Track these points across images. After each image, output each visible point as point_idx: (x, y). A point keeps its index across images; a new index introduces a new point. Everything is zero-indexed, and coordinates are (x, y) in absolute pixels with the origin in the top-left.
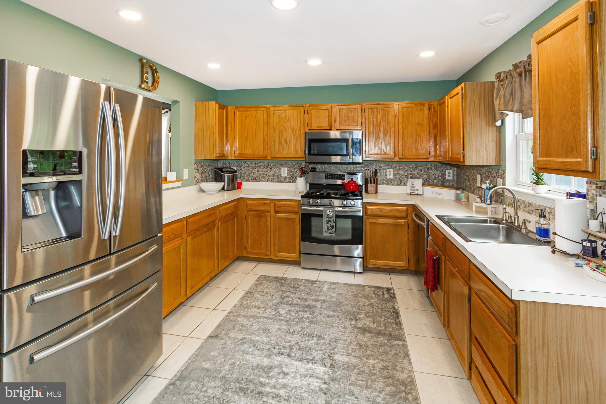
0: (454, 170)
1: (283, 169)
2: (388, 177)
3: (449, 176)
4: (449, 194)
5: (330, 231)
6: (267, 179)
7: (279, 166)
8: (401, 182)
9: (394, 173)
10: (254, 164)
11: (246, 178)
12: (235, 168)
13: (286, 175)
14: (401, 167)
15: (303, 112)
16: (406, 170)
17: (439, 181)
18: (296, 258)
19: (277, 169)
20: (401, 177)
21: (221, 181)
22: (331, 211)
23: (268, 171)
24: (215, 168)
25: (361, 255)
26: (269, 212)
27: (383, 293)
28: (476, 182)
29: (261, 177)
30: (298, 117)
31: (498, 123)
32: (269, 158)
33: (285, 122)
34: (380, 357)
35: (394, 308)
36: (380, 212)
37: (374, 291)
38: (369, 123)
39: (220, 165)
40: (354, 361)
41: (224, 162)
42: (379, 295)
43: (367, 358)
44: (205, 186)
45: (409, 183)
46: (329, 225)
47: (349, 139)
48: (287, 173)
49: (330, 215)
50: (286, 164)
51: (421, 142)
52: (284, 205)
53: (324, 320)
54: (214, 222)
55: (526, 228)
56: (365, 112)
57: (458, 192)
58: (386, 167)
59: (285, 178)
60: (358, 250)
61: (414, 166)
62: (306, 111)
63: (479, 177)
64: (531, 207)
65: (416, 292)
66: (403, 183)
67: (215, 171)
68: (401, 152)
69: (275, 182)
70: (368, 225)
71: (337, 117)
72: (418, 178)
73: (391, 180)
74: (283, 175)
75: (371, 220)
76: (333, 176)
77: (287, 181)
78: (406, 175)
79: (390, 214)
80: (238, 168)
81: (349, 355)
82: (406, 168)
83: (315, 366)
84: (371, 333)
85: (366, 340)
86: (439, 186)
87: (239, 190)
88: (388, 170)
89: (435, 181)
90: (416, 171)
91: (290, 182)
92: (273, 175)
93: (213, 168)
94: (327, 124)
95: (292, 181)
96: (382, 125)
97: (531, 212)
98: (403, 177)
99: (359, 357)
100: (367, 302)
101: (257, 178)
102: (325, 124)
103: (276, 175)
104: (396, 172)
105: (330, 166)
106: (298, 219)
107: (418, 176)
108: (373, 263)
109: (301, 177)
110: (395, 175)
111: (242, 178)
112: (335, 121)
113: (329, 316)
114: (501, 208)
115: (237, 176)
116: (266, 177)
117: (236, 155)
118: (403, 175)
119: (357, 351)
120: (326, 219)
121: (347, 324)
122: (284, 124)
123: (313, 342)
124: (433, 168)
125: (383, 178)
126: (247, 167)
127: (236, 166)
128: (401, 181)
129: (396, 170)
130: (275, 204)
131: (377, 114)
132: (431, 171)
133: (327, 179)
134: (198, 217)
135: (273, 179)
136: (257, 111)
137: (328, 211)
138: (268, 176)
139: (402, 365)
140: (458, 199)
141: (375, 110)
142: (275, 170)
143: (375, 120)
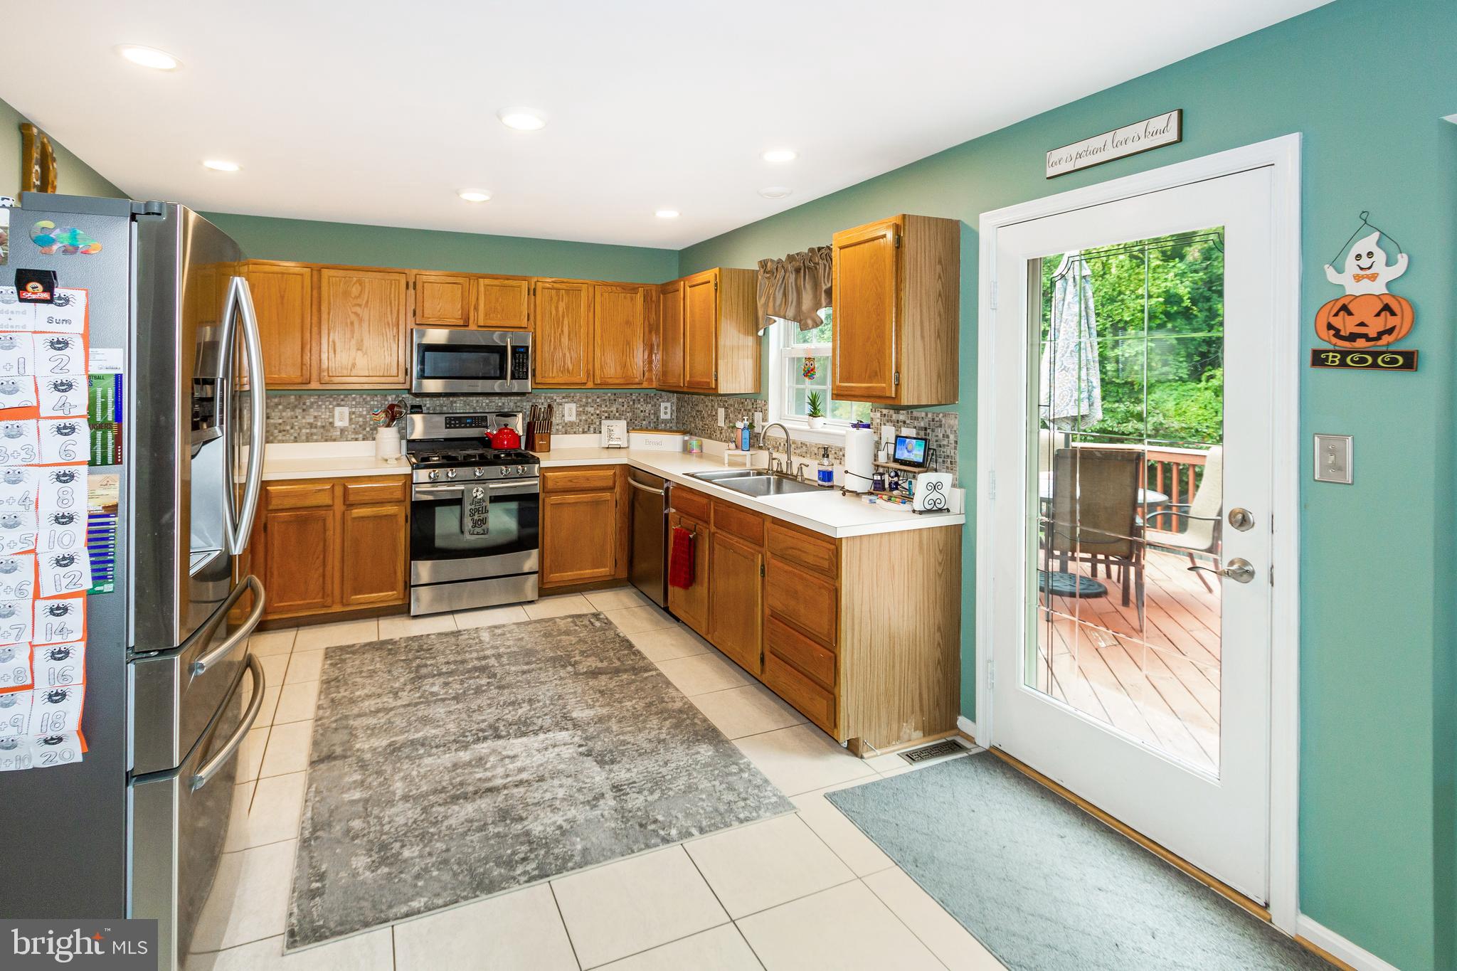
0: (673, 403)
1: (338, 410)
2: (567, 419)
3: (666, 413)
4: (673, 442)
5: (477, 530)
6: (296, 435)
7: (327, 403)
8: (589, 427)
9: (577, 411)
13: (345, 423)
14: (590, 400)
15: (404, 285)
16: (598, 405)
17: (650, 422)
18: (396, 599)
19: (323, 410)
20: (589, 418)
22: (480, 489)
23: (297, 417)
25: (536, 568)
26: (329, 507)
27: (590, 621)
28: (717, 419)
29: (276, 431)
30: (393, 295)
31: (761, 333)
32: (314, 386)
33: (360, 305)
34: (636, 696)
35: (619, 637)
36: (570, 483)
37: (574, 622)
38: (542, 317)
40: (605, 711)
42: (586, 626)
43: (620, 702)
45: (604, 429)
46: (476, 517)
47: (506, 347)
48: (351, 419)
49: (479, 497)
50: (347, 399)
51: (631, 355)
52: (369, 490)
53: (520, 678)
55: (802, 476)
56: (534, 295)
57: (687, 438)
58: (564, 400)
59: (342, 431)
60: (530, 560)
61: (612, 397)
62: (411, 285)
63: (721, 412)
64: (804, 447)
65: (636, 609)
66: (592, 429)
68: (598, 372)
69: (316, 441)
70: (548, 508)
71: (480, 298)
72: (617, 419)
73: (572, 424)
74: (338, 424)
75: (555, 499)
76: (463, 421)
77: (350, 437)
78: (598, 415)
79: (586, 485)
81: (591, 707)
82: (598, 400)
83: (550, 735)
84: (606, 674)
85: (603, 684)
86: (650, 430)
88: (567, 406)
89: (644, 422)
90: (614, 406)
91: (357, 439)
92: (311, 426)
94: (458, 314)
95: (361, 436)
96: (566, 322)
97: (804, 454)
98: (592, 418)
99: (608, 704)
100: (574, 639)
102: (453, 313)
103: (319, 424)
104: (581, 409)
105: (451, 403)
106: (404, 515)
107: (617, 414)
108: (555, 577)
109: (388, 426)
110: (578, 414)
112: (476, 308)
113: (524, 672)
114: (764, 455)
116: (292, 431)
118: (592, 415)
119: (601, 699)
120: (470, 507)
121: (562, 673)
122: (358, 308)
123: (524, 709)
124: (642, 400)
125: (559, 422)
128: (591, 426)
129: (581, 406)
130: (345, 488)
131: (558, 300)
132: (639, 406)
133: (450, 428)
135: (312, 434)
137: (475, 491)
138: (297, 428)
139: (670, 695)
140: (686, 450)
141: (554, 292)
142: (316, 414)
143: (554, 312)
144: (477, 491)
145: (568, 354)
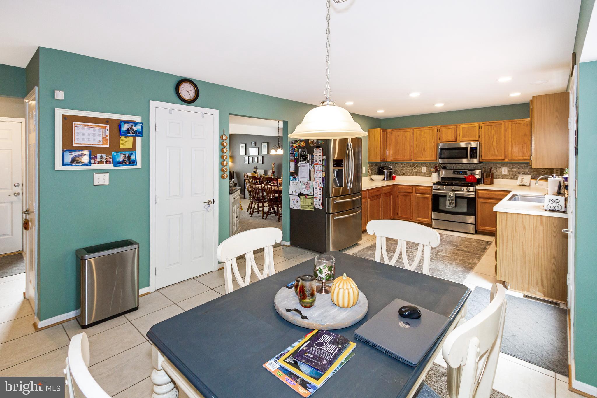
1: (423, 168)
2: (503, 173)
5: (451, 206)
6: (412, 174)
7: (420, 166)
8: (514, 177)
9: (508, 170)
10: (403, 164)
11: (398, 173)
12: (391, 167)
13: (425, 171)
14: (514, 166)
15: (436, 131)
16: (518, 168)
18: (428, 222)
19: (419, 168)
21: (383, 175)
22: (452, 193)
23: (413, 169)
24: (379, 167)
25: (473, 222)
26: (412, 193)
29: (408, 173)
30: (433, 134)
32: (413, 161)
33: (424, 138)
37: (477, 241)
38: (485, 136)
39: (382, 165)
41: (385, 164)
42: (479, 243)
44: (374, 177)
45: (519, 178)
46: (451, 202)
48: (426, 170)
49: (451, 196)
50: (425, 165)
51: (527, 148)
52: (421, 189)
54: (380, 195)
56: (481, 128)
58: (502, 166)
59: (424, 173)
60: (471, 219)
62: (438, 130)
67: (379, 169)
68: (510, 156)
69: (417, 176)
70: (480, 203)
71: (461, 133)
72: (528, 174)
73: (505, 175)
74: (423, 171)
75: (482, 200)
76: (459, 172)
77: (426, 175)
78: (518, 172)
79: (495, 197)
80: (393, 167)
82: (519, 166)
84: (463, 251)
87: (394, 181)
88: (503, 168)
90: (527, 169)
91: (428, 176)
92: (416, 172)
93: (378, 167)
94: (454, 138)
95: (429, 175)
96: (495, 137)
98: (516, 173)
100: (468, 244)
101: (405, 174)
102: (451, 138)
103: (418, 171)
105: (457, 166)
106: (431, 198)
107: (529, 172)
108: (481, 228)
109: (435, 173)
110: (508, 172)
111: (395, 173)
112: (459, 135)
115: (393, 172)
117: (392, 159)
118: (515, 172)
120: (448, 198)
122: (423, 139)
125: (499, 174)
126: (399, 166)
127: (392, 166)
129: (510, 169)
130: (415, 188)
131: (492, 129)
133: (454, 174)
134: (373, 191)
135: (416, 174)
136: (405, 131)
137: (450, 193)
138: (413, 172)
141: (489, 127)
142: (417, 168)
143: (489, 134)
144: (451, 193)
145: (496, 149)
